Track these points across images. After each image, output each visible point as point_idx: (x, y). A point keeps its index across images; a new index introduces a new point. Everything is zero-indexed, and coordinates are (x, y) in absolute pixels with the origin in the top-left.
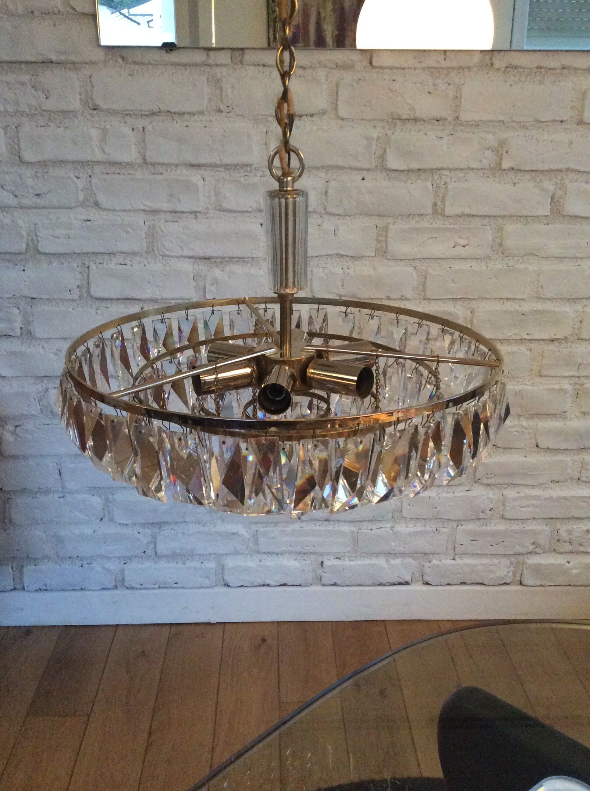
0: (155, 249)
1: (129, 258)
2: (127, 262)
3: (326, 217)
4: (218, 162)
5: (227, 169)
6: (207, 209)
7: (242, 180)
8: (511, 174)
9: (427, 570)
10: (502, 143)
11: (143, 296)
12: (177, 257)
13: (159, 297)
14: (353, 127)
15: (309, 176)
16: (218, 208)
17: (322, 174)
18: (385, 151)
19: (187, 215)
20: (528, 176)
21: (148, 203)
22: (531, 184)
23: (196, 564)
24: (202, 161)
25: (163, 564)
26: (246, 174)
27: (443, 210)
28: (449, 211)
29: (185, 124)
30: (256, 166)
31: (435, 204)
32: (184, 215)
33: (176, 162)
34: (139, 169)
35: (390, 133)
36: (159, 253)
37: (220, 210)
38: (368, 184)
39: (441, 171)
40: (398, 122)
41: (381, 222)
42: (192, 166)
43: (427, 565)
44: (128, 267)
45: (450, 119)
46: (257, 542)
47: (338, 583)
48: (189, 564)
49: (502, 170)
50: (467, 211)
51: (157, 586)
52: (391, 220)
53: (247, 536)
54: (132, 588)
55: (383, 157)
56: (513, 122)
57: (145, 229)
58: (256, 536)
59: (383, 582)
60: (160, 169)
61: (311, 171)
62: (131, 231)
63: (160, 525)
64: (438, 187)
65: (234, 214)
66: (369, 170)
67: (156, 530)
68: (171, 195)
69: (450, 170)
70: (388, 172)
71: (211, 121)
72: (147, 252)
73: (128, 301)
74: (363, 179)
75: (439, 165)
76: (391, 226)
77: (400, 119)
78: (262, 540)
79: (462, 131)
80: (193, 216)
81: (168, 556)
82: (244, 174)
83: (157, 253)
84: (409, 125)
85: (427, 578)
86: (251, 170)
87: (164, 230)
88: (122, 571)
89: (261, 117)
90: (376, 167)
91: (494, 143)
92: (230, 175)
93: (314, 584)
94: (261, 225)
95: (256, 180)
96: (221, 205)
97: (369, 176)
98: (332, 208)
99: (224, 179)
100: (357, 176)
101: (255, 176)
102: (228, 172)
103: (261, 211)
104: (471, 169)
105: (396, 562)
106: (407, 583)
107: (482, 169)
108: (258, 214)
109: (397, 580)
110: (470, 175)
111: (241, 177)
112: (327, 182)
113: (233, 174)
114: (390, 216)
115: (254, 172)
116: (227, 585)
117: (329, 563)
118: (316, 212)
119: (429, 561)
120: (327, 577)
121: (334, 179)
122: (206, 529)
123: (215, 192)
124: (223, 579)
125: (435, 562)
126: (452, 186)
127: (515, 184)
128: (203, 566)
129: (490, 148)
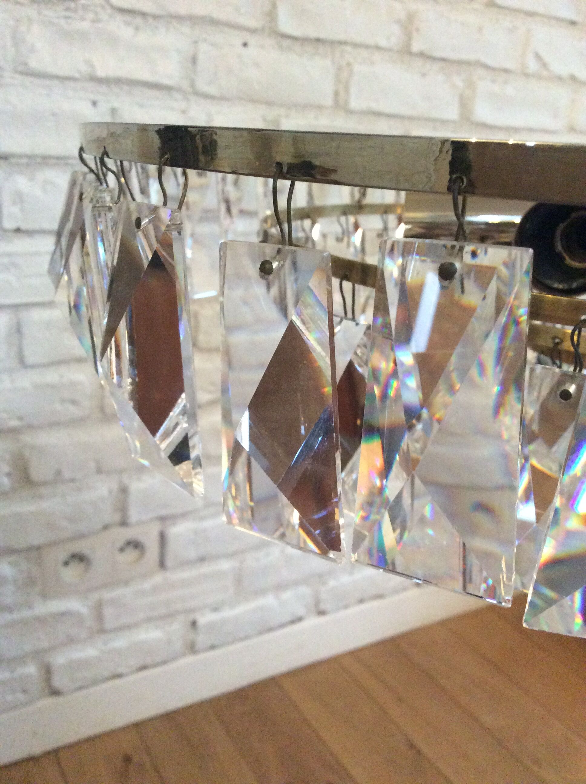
3: (193, 98)
7: (62, 22)
8: (419, 63)
9: (323, 596)
10: (411, 17)
16: (20, 68)
17: (186, 29)
18: (274, 5)
20: (436, 66)
22: (441, 78)
26: (68, 14)
27: (347, 102)
28: (354, 104)
31: (336, 94)
37: (22, 73)
38: (251, 51)
39: (343, 47)
41: (269, 113)
43: (322, 589)
47: (216, 643)
49: (410, 53)
50: (374, 106)
52: (282, 111)
53: (85, 611)
55: (272, 14)
58: (98, 608)
64: (340, 69)
66: (252, 31)
69: (356, 45)
70: (279, 38)
74: (245, 45)
75: (342, 37)
76: (283, 120)
82: (64, 14)
90: (263, 29)
91: (403, 16)
92: (39, 13)
93: (184, 655)
94: (94, 103)
95: (85, 25)
96: (26, 64)
97: (252, 40)
98: (202, 86)
99: (30, 20)
100: (237, 39)
101: (83, 19)
102: (35, 6)
103: (94, 79)
104: (378, 48)
105: (287, 595)
106: (300, 619)
107: (390, 50)
108: (90, 85)
109: (289, 618)
110: (377, 56)
111: (58, 17)
112: (196, 42)
113: (46, 12)
114: (282, 105)
115: (80, 12)
116: (55, 693)
117: (204, 619)
118: (179, 90)
119: (324, 583)
120: (202, 639)
121: (205, 40)
122: (16, 616)
123: (14, 38)
124: (50, 686)
125: (332, 583)
126: (356, 68)
127: (424, 75)
128: (15, 675)
129: (398, 21)
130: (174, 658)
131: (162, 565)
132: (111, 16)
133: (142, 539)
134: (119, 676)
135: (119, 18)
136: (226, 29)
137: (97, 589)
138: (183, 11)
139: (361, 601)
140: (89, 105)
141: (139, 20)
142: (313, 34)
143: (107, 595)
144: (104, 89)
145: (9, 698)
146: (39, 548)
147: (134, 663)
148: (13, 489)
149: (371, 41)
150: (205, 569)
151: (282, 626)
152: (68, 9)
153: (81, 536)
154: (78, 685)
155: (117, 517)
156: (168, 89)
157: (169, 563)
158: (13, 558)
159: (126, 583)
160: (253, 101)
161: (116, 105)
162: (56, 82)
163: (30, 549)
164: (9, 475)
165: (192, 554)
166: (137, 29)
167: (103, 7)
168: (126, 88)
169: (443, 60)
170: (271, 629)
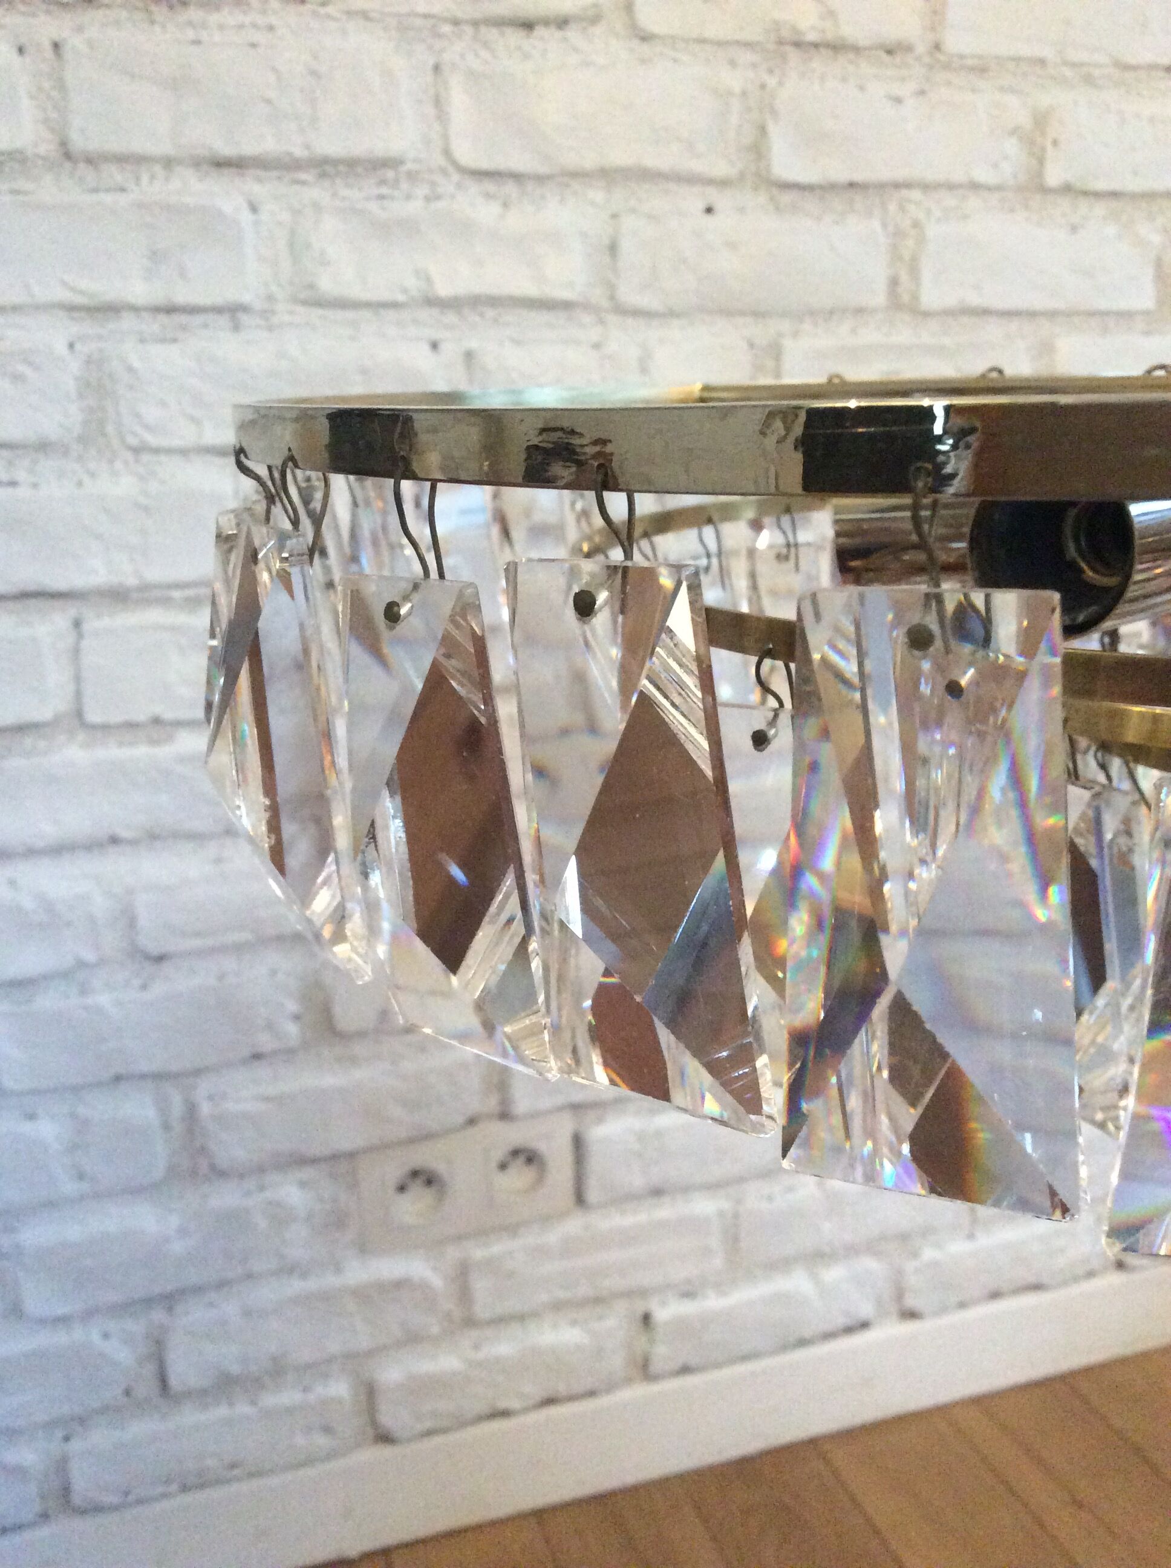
0: (110, 429)
1: (26, 462)
2: (21, 475)
3: (612, 319)
4: (299, 152)
5: (323, 175)
6: (270, 298)
7: (373, 207)
8: (1064, 203)
9: (912, 1280)
10: (1041, 120)
11: (78, 581)
12: (184, 452)
13: (132, 581)
14: (675, 60)
15: (562, 201)
16: (302, 296)
17: (597, 195)
18: (763, 130)
19: (210, 318)
20: (1100, 209)
21: (84, 284)
22: (1111, 230)
23: (288, 1397)
24: (249, 148)
25: (190, 1416)
26: (384, 190)
27: (915, 297)
28: (931, 297)
29: (191, 34)
30: (409, 166)
31: (894, 282)
32: (198, 319)
33: (165, 148)
34: (48, 178)
35: (772, 81)
36: (123, 440)
37: (305, 303)
38: (722, 221)
39: (905, 192)
40: (793, 55)
41: (762, 333)
42: (221, 163)
43: (910, 1266)
44: (22, 492)
45: (921, 49)
46: (464, 1295)
47: (693, 1361)
48: (270, 1400)
49: (1045, 190)
50: (974, 300)
51: (174, 1487)
52: (786, 326)
53: (437, 1282)
54: (98, 1509)
55: (758, 149)
56: (1065, 63)
57: (75, 366)
58: (462, 1275)
59: (807, 1333)
60: (115, 174)
61: (567, 186)
62: (28, 371)
63: (169, 1300)
64: (898, 234)
65: (350, 315)
66: (723, 183)
67: (158, 1315)
68: (156, 256)
69: (927, 187)
70: (775, 191)
71: (271, 28)
72: (82, 439)
73: (32, 602)
74: (709, 210)
75: (900, 174)
76: (788, 343)
77: (797, 45)
78: (481, 1286)
79: (949, 83)
80: (224, 320)
81: (204, 1392)
82: (376, 191)
83: (116, 443)
84: (818, 63)
85: (911, 1302)
86: (397, 181)
87: (137, 364)
88: (62, 1466)
89: (418, 22)
90: (742, 176)
91: (1024, 119)
92: (334, 195)
93: (628, 1381)
94: (435, 346)
95: (414, 207)
96: (311, 286)
97: (723, 201)
98: (629, 295)
99: (317, 207)
100: (693, 200)
101: (408, 197)
102: (327, 183)
103: (432, 302)
104: (975, 186)
105: (834, 1274)
106: (864, 1325)
107: (999, 188)
108: (425, 314)
109: (841, 1321)
110: (974, 202)
111: (367, 199)
112: (614, 216)
113: (345, 192)
114: (784, 314)
115: (404, 186)
116: (385, 1438)
117: (664, 1312)
118: (586, 306)
119: (915, 1255)
120: (662, 1353)
121: (633, 211)
122: (311, 1284)
123: (291, 245)
124: (374, 1423)
125: (929, 1254)
126: (932, 230)
127: (1074, 229)
128: (311, 1397)
129: (1014, 131)
130: (610, 1387)
131: (580, 1199)
132: (459, 186)
133: (542, 1147)
134: (505, 1414)
135: (474, 188)
136: (672, 186)
137: (459, 1238)
138: (589, 161)
139: (995, 1295)
140: (426, 348)
141: (510, 188)
142: (840, 173)
143: (478, 1253)
144: (451, 318)
145: (300, 1440)
146: (351, 1155)
147: (534, 1390)
148: (305, 1045)
149: (959, 176)
150: (665, 1211)
151: (829, 1336)
152: (383, 182)
153: (428, 1136)
154: (428, 1424)
155: (492, 1103)
156: (567, 306)
157: (593, 1195)
158: (307, 1173)
159: (512, 1230)
160: (728, 313)
161: (474, 344)
162: (366, 314)
163: (335, 1157)
164: (297, 1018)
165: (637, 1181)
166: (505, 205)
167: (444, 172)
168: (490, 313)
169: (1114, 195)
170: (802, 1343)
